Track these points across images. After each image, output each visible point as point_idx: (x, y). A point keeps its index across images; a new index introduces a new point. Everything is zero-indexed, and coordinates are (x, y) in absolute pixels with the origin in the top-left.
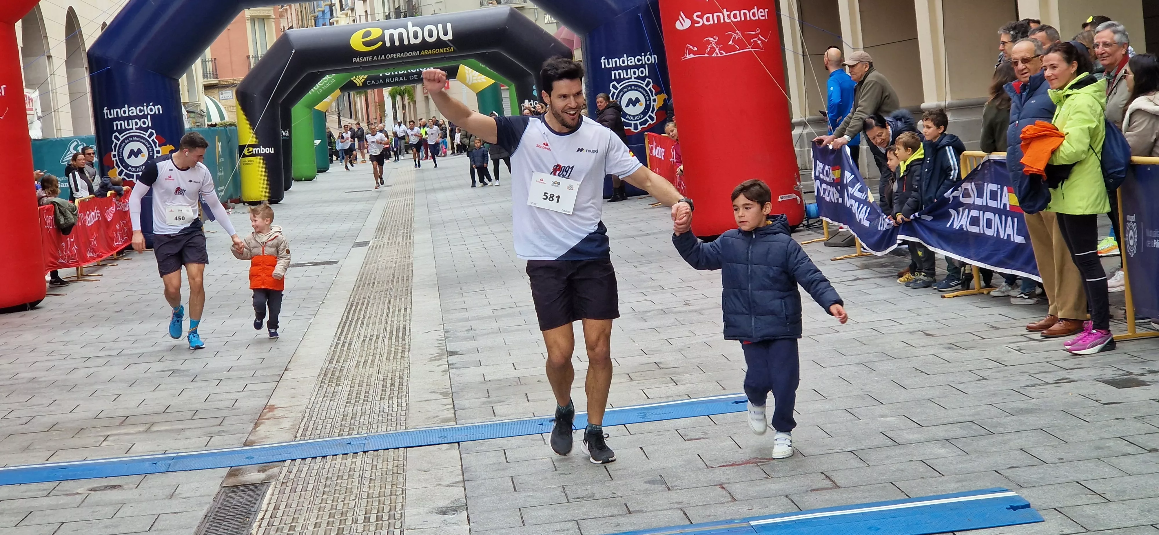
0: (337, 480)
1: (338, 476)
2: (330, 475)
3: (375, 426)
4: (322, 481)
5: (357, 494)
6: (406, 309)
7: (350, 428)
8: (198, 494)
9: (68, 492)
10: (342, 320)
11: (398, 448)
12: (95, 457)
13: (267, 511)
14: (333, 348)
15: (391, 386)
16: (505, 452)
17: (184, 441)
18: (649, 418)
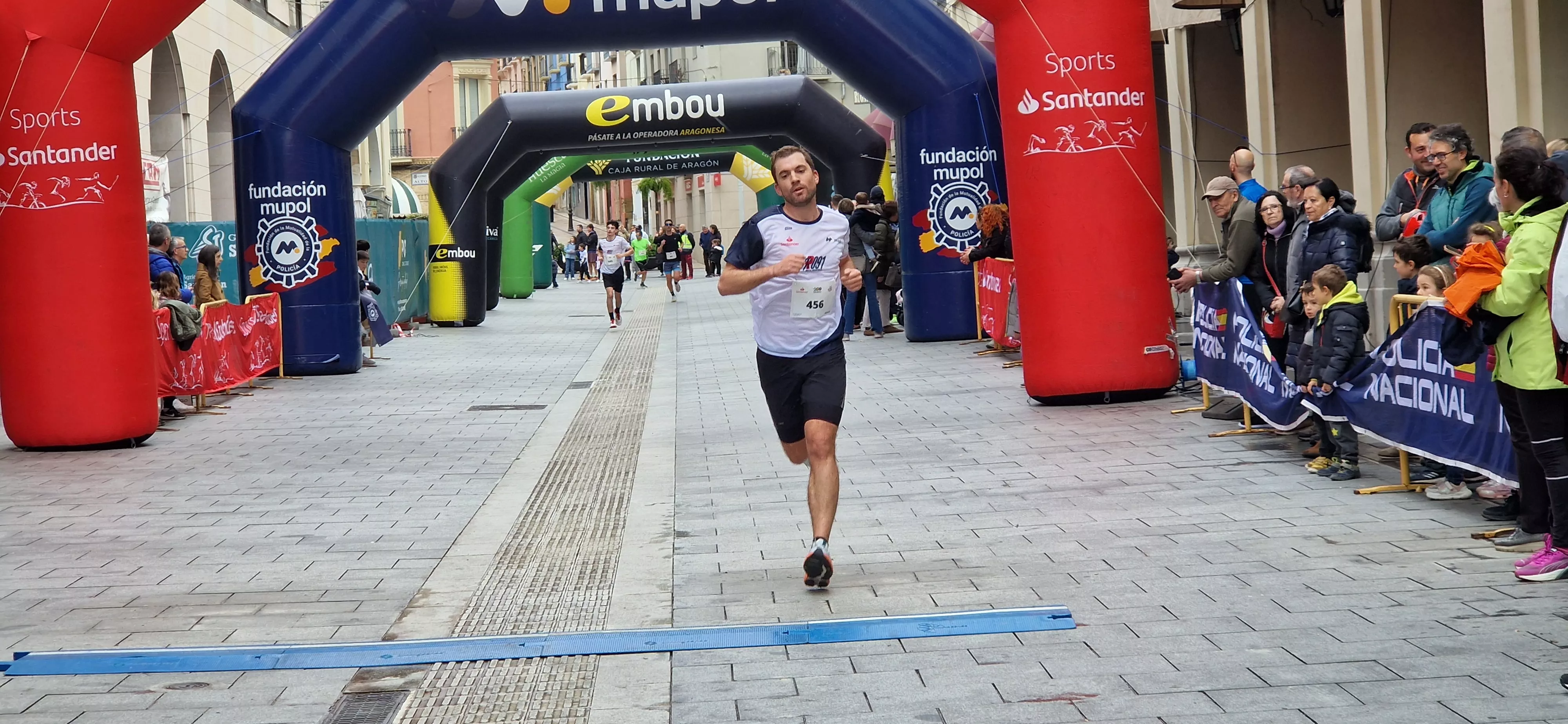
0: (500, 692)
1: (502, 687)
2: (490, 686)
3: (562, 624)
4: (479, 692)
5: (523, 713)
6: (627, 473)
7: (527, 625)
8: (310, 700)
9: (136, 689)
10: (539, 482)
11: (588, 655)
12: (181, 645)
14: (521, 519)
15: (591, 573)
16: (732, 667)
17: (303, 630)
18: (932, 632)
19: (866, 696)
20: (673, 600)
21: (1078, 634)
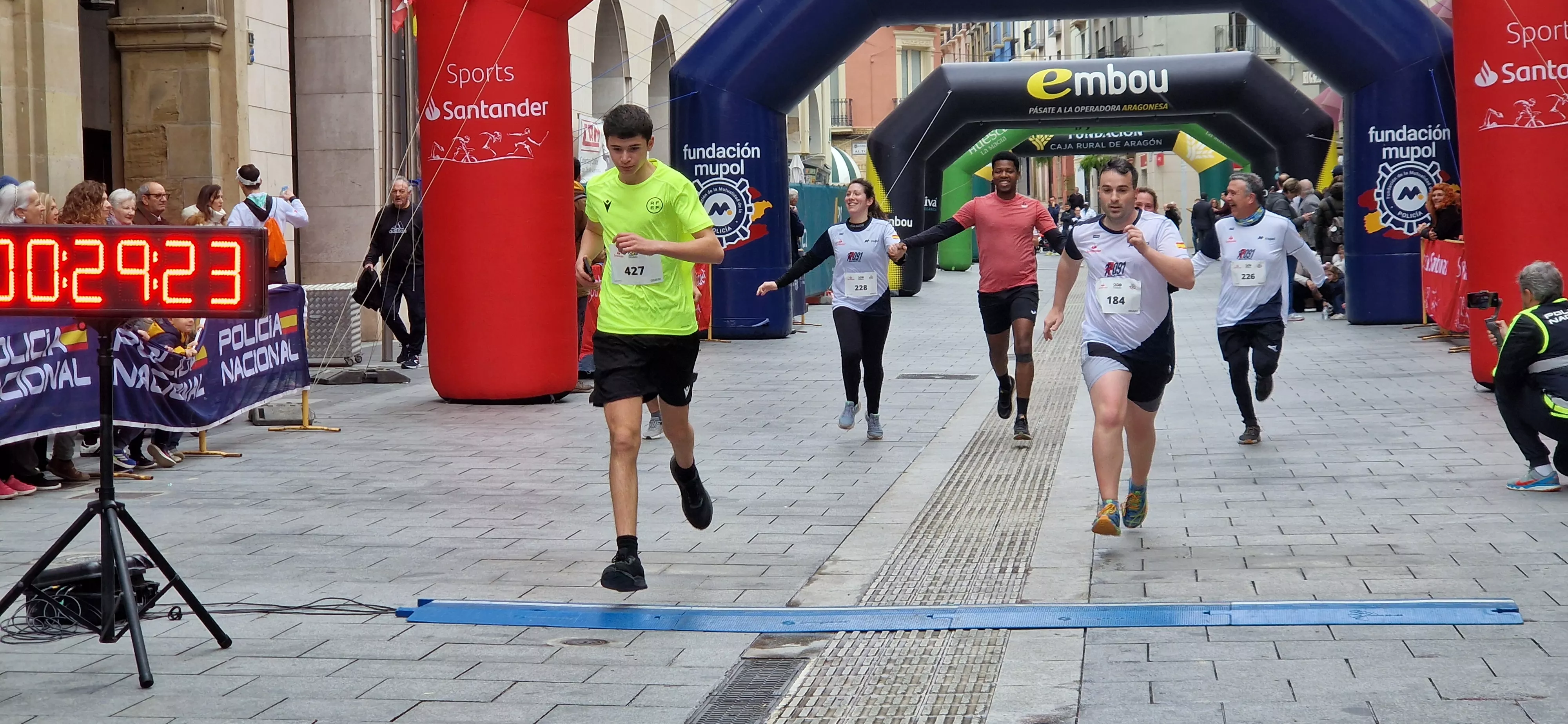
0: (903, 664)
1: (906, 658)
2: (894, 657)
3: (974, 597)
4: (881, 663)
5: (925, 686)
7: (938, 596)
8: (707, 664)
9: (534, 642)
10: (964, 452)
11: (998, 629)
13: (795, 696)
14: (942, 488)
15: (1009, 544)
16: (1148, 647)
17: (708, 591)
18: (1365, 620)
19: (1290, 684)
20: (1091, 575)
21: (1526, 630)
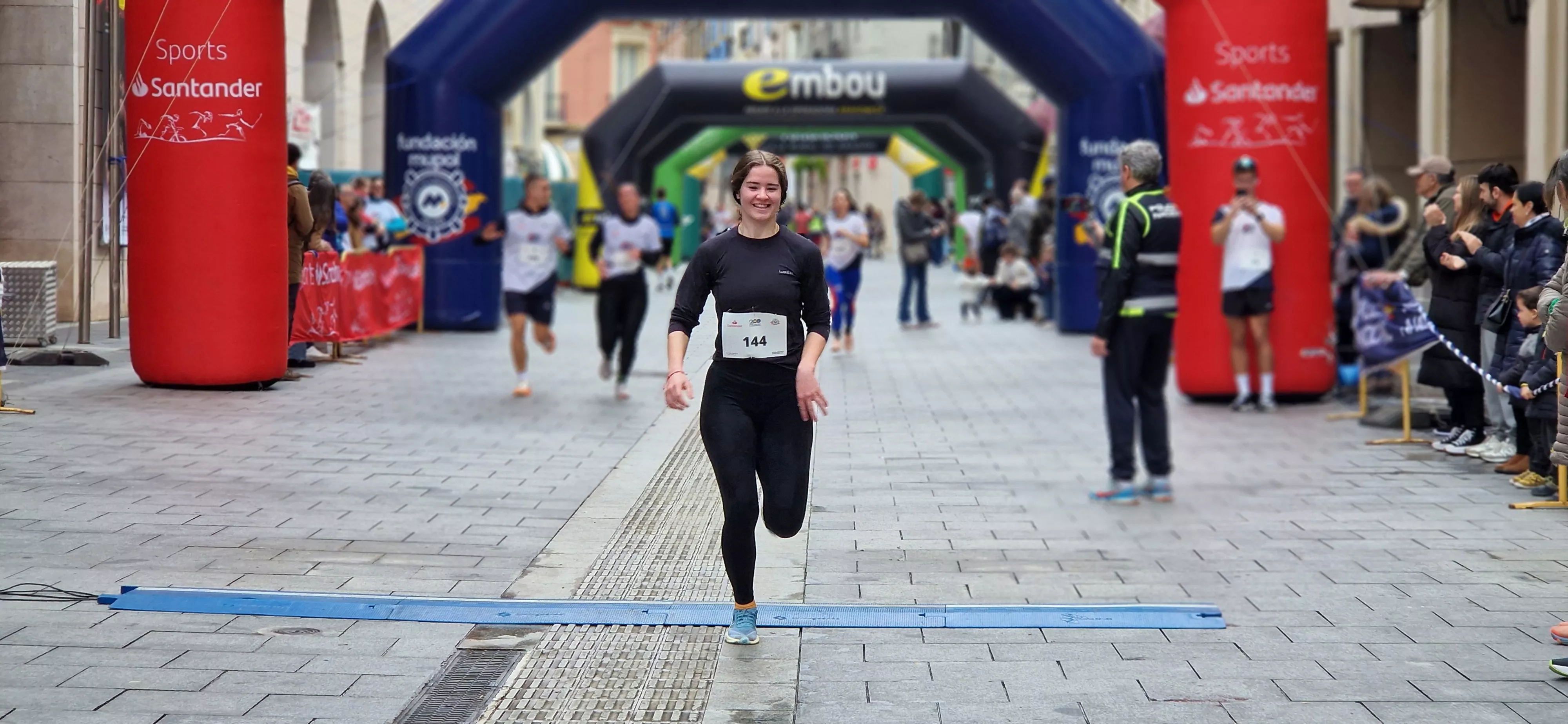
0: (619, 658)
1: (622, 652)
2: (610, 651)
3: (688, 593)
4: (597, 657)
5: (642, 681)
7: (652, 592)
8: (422, 654)
9: (244, 631)
10: (674, 449)
11: (714, 626)
12: (295, 589)
13: (512, 688)
14: (653, 485)
16: (864, 647)
17: (420, 582)
18: (1076, 623)
19: (1004, 685)
20: (805, 576)
21: (1229, 634)
